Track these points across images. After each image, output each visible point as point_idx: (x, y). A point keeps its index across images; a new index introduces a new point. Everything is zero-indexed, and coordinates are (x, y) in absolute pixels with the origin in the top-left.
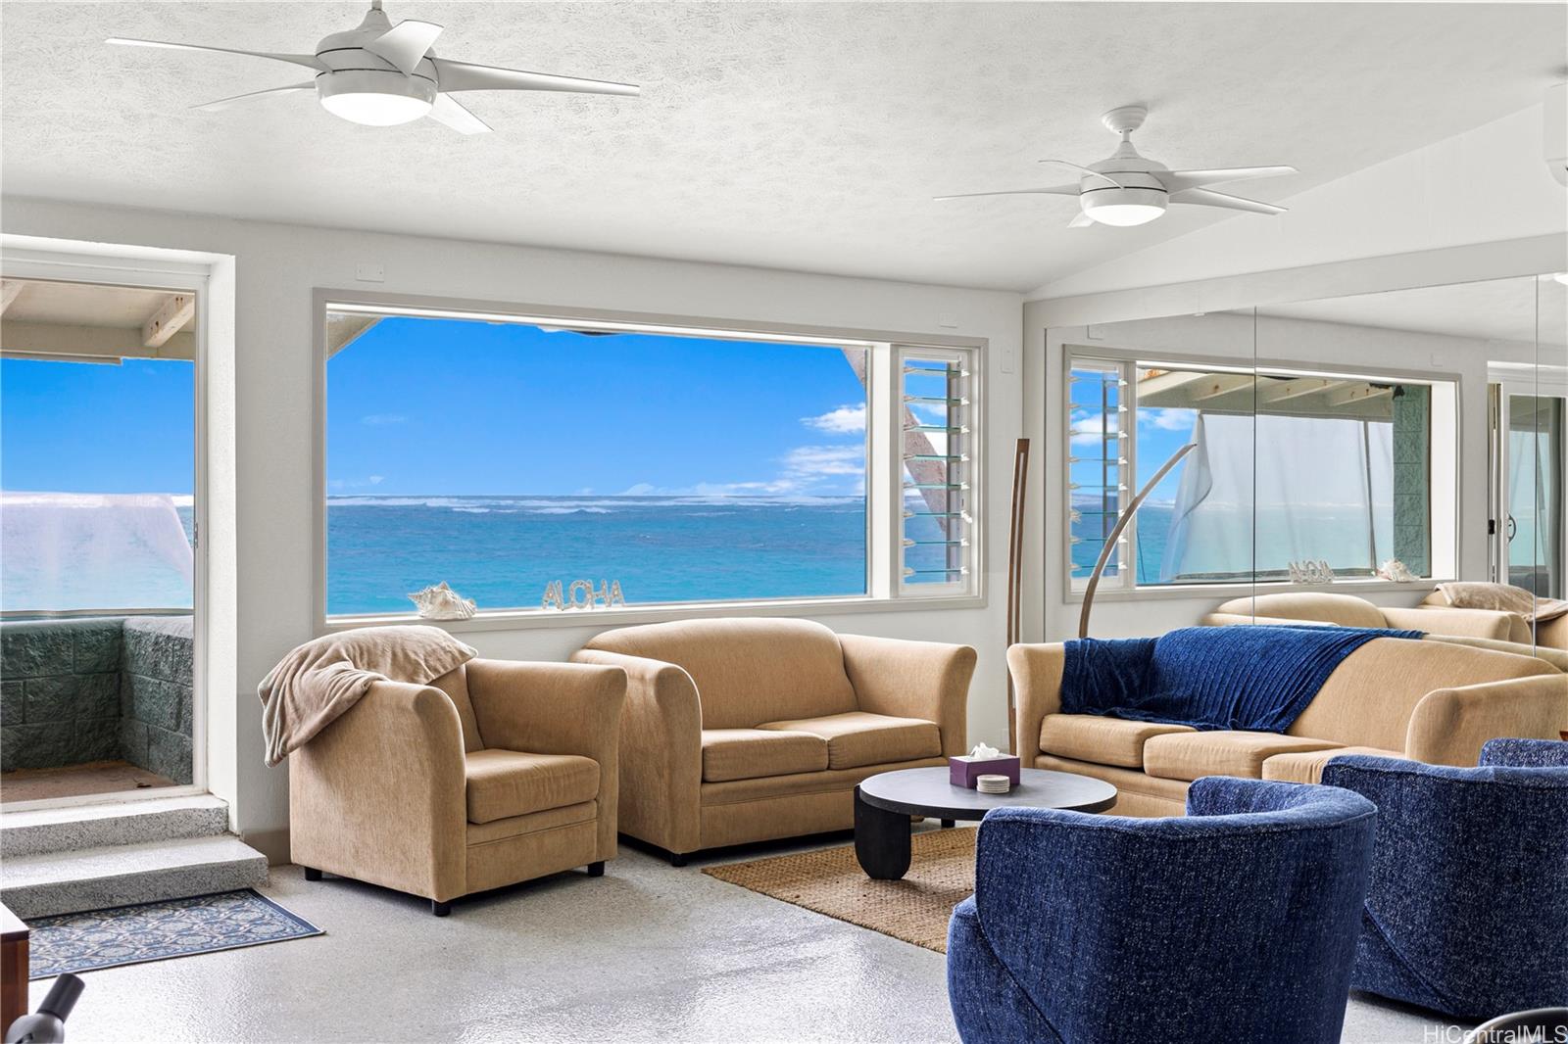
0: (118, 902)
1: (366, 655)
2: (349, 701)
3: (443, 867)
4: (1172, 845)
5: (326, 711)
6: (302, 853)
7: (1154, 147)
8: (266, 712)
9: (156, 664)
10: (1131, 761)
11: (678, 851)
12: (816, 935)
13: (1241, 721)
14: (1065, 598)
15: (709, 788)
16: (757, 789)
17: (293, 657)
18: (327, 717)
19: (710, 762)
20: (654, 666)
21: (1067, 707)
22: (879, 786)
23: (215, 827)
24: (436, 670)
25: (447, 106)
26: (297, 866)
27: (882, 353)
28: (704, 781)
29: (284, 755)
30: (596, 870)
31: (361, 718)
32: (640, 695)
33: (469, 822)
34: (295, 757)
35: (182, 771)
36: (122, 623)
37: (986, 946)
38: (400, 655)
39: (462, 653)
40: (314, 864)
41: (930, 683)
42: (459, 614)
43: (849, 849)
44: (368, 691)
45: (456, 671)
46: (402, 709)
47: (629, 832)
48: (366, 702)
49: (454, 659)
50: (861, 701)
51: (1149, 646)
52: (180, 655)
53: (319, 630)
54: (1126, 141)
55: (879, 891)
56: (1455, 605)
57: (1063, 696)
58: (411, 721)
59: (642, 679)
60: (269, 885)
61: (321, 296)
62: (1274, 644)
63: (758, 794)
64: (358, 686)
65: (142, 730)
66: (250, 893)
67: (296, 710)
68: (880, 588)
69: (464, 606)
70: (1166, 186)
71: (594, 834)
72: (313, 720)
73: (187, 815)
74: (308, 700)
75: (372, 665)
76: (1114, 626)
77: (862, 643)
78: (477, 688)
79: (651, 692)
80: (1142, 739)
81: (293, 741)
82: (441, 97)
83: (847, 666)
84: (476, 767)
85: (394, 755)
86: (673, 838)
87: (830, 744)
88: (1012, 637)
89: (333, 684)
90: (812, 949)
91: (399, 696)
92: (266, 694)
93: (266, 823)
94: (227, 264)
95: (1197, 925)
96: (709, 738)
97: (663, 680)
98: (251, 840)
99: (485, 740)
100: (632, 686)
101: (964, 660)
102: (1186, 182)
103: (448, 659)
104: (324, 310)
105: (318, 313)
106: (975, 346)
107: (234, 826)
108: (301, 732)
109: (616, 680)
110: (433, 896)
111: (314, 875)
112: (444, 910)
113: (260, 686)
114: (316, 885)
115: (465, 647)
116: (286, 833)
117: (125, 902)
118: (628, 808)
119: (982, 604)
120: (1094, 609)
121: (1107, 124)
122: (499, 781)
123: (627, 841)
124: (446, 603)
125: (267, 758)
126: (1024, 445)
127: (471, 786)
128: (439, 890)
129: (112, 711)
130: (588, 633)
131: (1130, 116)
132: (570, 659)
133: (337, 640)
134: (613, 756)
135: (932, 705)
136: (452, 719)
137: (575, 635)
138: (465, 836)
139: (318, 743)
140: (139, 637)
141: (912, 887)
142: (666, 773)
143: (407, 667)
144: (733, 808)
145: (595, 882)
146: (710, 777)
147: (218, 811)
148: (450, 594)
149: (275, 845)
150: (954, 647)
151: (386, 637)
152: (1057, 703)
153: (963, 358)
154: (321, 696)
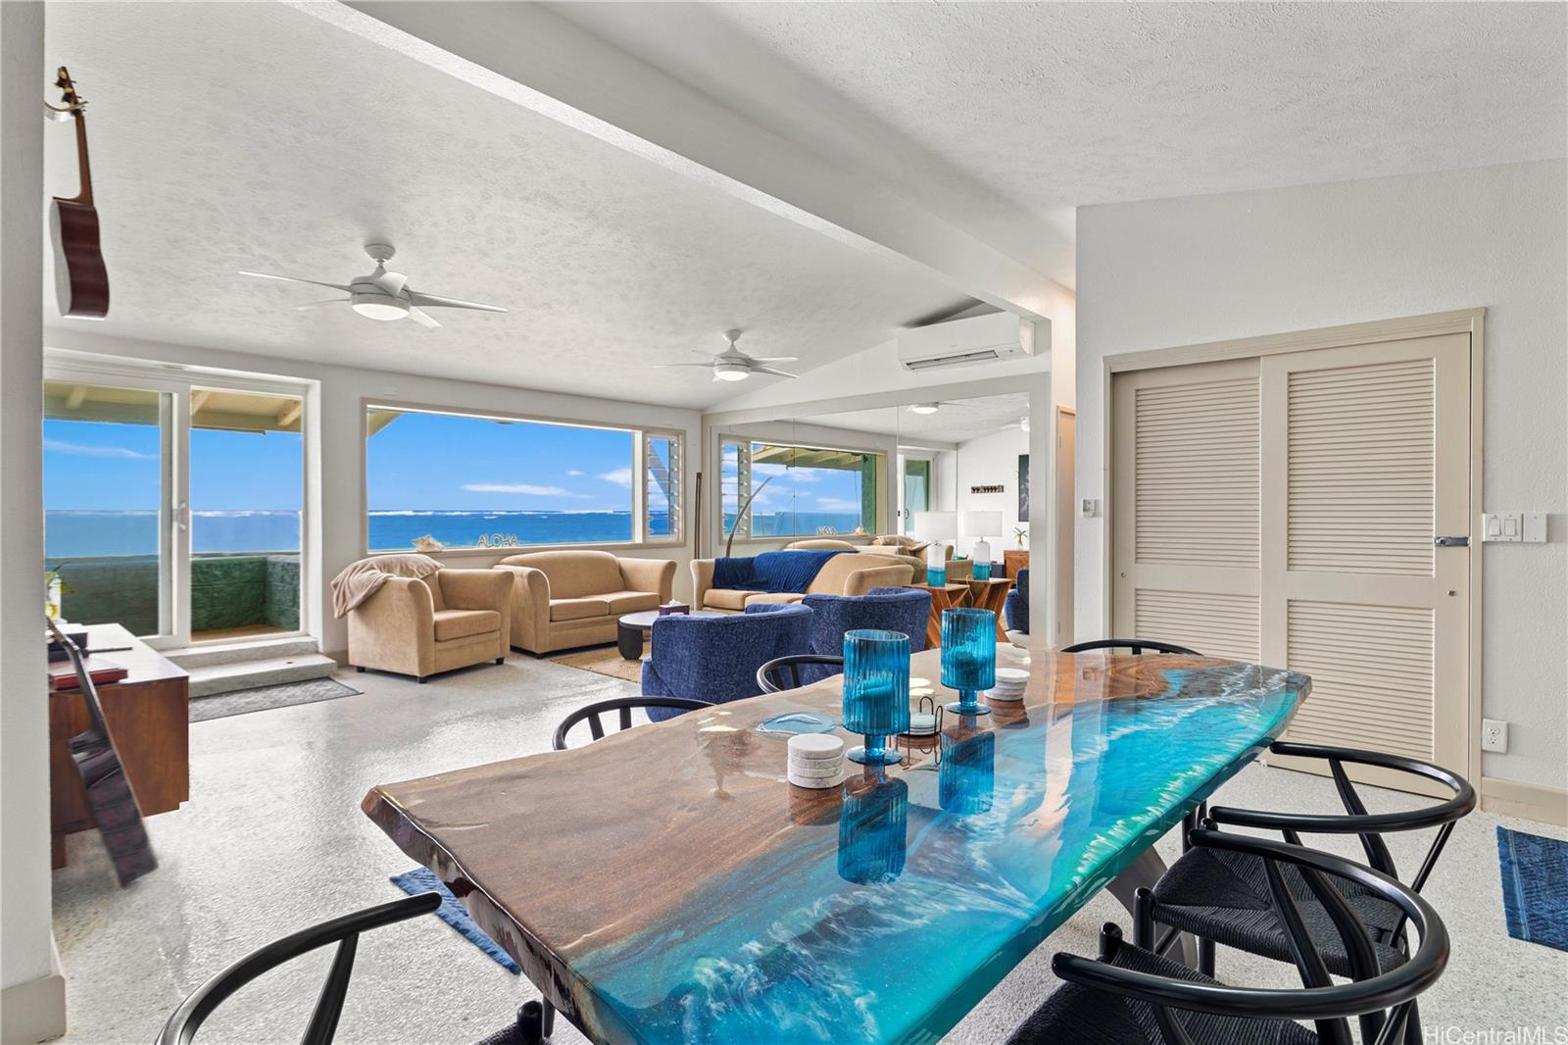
0: (257, 685)
1: (387, 567)
2: (376, 587)
3: (423, 661)
4: (727, 626)
5: (365, 592)
6: (354, 659)
7: (745, 347)
8: (336, 593)
9: (283, 577)
10: (740, 607)
11: (538, 652)
12: (596, 682)
13: (786, 589)
14: (721, 542)
15: (552, 624)
16: (576, 624)
17: (350, 569)
18: (366, 595)
19: (553, 613)
20: (528, 570)
21: (715, 587)
22: (628, 619)
23: (312, 650)
24: (422, 574)
25: (417, 312)
26: (352, 666)
27: (638, 435)
28: (551, 621)
29: (345, 614)
30: (500, 662)
31: (383, 594)
32: (520, 583)
33: (436, 640)
34: (351, 614)
35: (294, 625)
36: (265, 558)
37: (656, 673)
38: (404, 566)
39: (436, 566)
40: (360, 665)
41: (656, 577)
42: (437, 549)
43: (616, 650)
44: (385, 582)
45: (433, 575)
46: (402, 590)
47: (517, 645)
48: (386, 586)
49: (432, 569)
50: (628, 587)
51: (753, 559)
52: (292, 571)
53: (364, 556)
54: (733, 345)
55: (628, 664)
56: (884, 545)
57: (714, 581)
58: (406, 595)
59: (522, 576)
60: (337, 675)
61: (365, 401)
62: (799, 557)
63: (577, 626)
64: (381, 580)
65: (276, 608)
66: (328, 678)
67: (351, 592)
68: (637, 538)
69: (438, 546)
70: (749, 364)
71: (498, 645)
72: (359, 597)
73: (296, 645)
74: (356, 588)
75: (389, 571)
76: (738, 553)
77: (627, 562)
78: (443, 582)
79: (526, 581)
80: (744, 598)
81: (348, 608)
82: (413, 308)
83: (621, 571)
84: (438, 617)
85: (399, 611)
86: (536, 646)
87: (610, 604)
88: (697, 556)
89: (369, 580)
90: (597, 687)
91: (400, 584)
92: (335, 586)
93: (340, 648)
94: (316, 385)
95: (738, 658)
96: (552, 602)
97: (531, 576)
98: (329, 655)
99: (446, 604)
100: (517, 580)
101: (671, 568)
102: (757, 362)
103: (428, 569)
104: (366, 407)
105: (364, 410)
106: (680, 433)
107: (321, 648)
108: (353, 602)
109: (510, 576)
110: (418, 674)
111: (361, 670)
112: (424, 680)
113: (333, 582)
114: (362, 674)
115: (438, 564)
116: (346, 650)
117: (261, 685)
118: (515, 633)
119: (683, 545)
120: (732, 547)
121: (725, 337)
122: (451, 624)
123: (513, 649)
124: (429, 544)
125: (336, 615)
126: (699, 475)
127: (437, 624)
128: (421, 671)
129: (261, 601)
130: (498, 557)
131: (734, 334)
132: (490, 569)
133: (371, 560)
134: (508, 610)
135: (657, 586)
136: (427, 593)
137: (492, 559)
138: (433, 647)
139: (362, 607)
140: (274, 564)
142: (533, 617)
143: (406, 570)
144: (564, 633)
145: (500, 666)
146: (554, 618)
147: (313, 643)
148: (431, 540)
149: (342, 660)
150: (667, 561)
151: (398, 559)
152: (711, 584)
153: (674, 439)
154: (363, 585)
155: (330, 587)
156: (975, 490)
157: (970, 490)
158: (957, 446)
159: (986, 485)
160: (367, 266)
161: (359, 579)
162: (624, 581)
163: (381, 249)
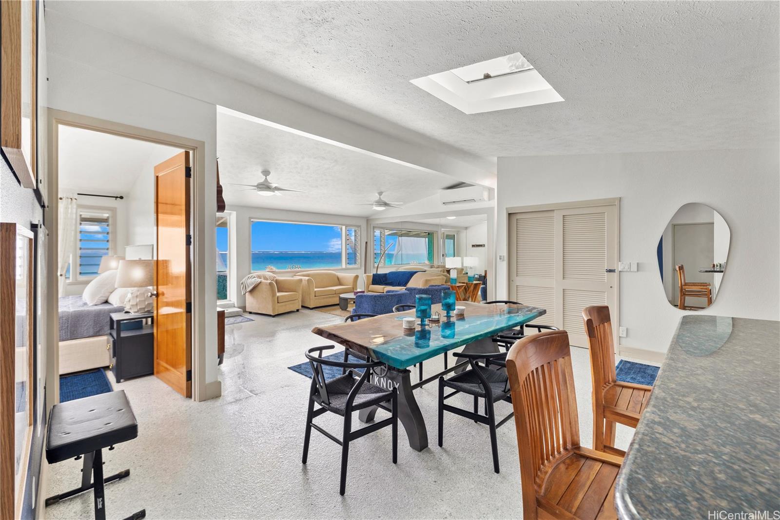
1: (259, 277)
2: (257, 284)
3: (274, 309)
5: (253, 286)
6: (248, 309)
7: (384, 198)
10: (382, 291)
11: (311, 307)
12: (333, 317)
13: (399, 285)
14: (374, 268)
15: (316, 297)
17: (247, 277)
19: (316, 293)
20: (307, 278)
21: (373, 284)
22: (342, 296)
23: (233, 306)
24: (271, 279)
25: (277, 193)
26: (248, 312)
27: (344, 228)
29: (245, 294)
30: (298, 311)
31: (259, 287)
32: (304, 283)
33: (278, 302)
34: (247, 294)
38: (265, 277)
40: (250, 311)
41: (352, 280)
42: (274, 270)
43: (338, 307)
44: (261, 282)
45: (274, 279)
46: (267, 285)
47: (304, 305)
48: (260, 285)
50: (340, 284)
51: (386, 274)
53: (251, 273)
54: (380, 197)
55: (343, 312)
57: (372, 282)
58: (268, 287)
59: (305, 280)
60: (243, 315)
61: (250, 218)
62: (404, 273)
63: (324, 298)
64: (259, 282)
66: (240, 316)
67: (248, 286)
68: (344, 266)
69: (274, 269)
70: (386, 204)
71: (297, 305)
72: (251, 287)
73: (228, 304)
74: (250, 284)
75: (260, 279)
76: (381, 271)
77: (340, 274)
78: (277, 282)
79: (306, 282)
80: (384, 288)
81: (247, 291)
83: (338, 278)
84: (278, 294)
85: (265, 293)
86: (310, 305)
87: (336, 290)
88: (365, 273)
89: (254, 282)
90: (334, 319)
91: (266, 283)
92: (242, 284)
93: (242, 305)
94: (234, 213)
96: (316, 290)
97: (308, 280)
98: (239, 308)
99: (279, 291)
100: (303, 281)
101: (357, 277)
102: (389, 204)
103: (272, 277)
104: (251, 220)
106: (359, 226)
107: (236, 306)
108: (249, 289)
109: (301, 280)
110: (272, 314)
111: (250, 313)
112: (274, 316)
113: (241, 282)
114: (251, 315)
115: (275, 276)
116: (245, 307)
118: (303, 301)
119: (360, 268)
120: (378, 269)
121: (377, 194)
122: (282, 296)
123: (303, 307)
124: (271, 269)
125: (242, 294)
126: (366, 243)
127: (278, 297)
130: (295, 274)
131: (380, 193)
132: (292, 277)
133: (254, 275)
134: (301, 292)
135: (352, 284)
136: (275, 286)
137: (293, 274)
138: (277, 305)
139: (251, 291)
141: (348, 311)
142: (309, 295)
143: (266, 279)
145: (298, 313)
146: (316, 295)
147: (233, 303)
148: (272, 267)
149: (244, 309)
150: (355, 275)
151: (262, 274)
152: (371, 283)
153: (357, 228)
154: (253, 284)
155: (241, 285)
156: (473, 246)
157: (471, 246)
158: (466, 228)
159: (478, 244)
160: (262, 179)
161: (251, 282)
162: (339, 282)
163: (266, 173)
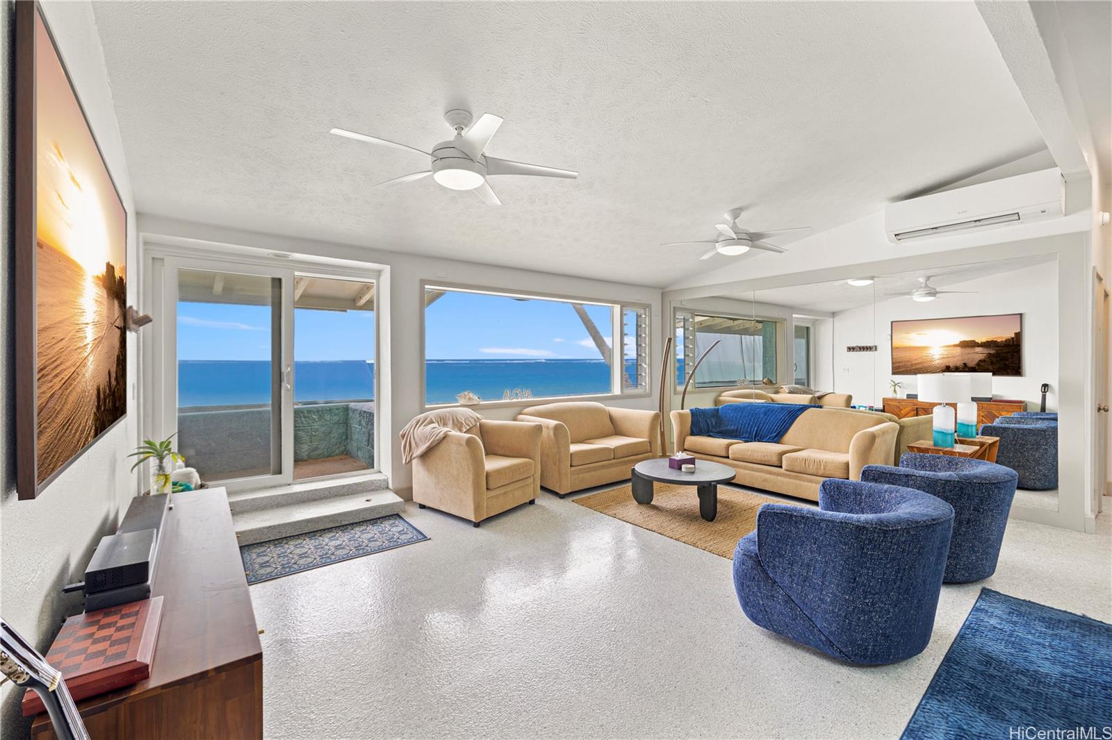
0: (344, 523)
1: (443, 421)
2: (438, 440)
3: (477, 508)
5: (428, 444)
6: (418, 498)
8: (403, 443)
9: (360, 421)
10: (724, 454)
11: (562, 493)
14: (675, 393)
15: (573, 469)
16: (590, 468)
17: (414, 421)
18: (428, 447)
19: (574, 459)
20: (553, 423)
21: (692, 434)
22: (642, 468)
23: (381, 487)
24: (469, 425)
26: (415, 502)
27: (616, 308)
28: (571, 466)
29: (411, 460)
30: (532, 502)
31: (443, 446)
32: (546, 433)
33: (487, 489)
34: (415, 462)
35: (370, 464)
36: (347, 405)
37: (764, 571)
38: (455, 419)
39: (478, 418)
40: (423, 504)
41: (645, 426)
42: (475, 403)
44: (445, 437)
45: (476, 425)
46: (461, 445)
47: (544, 485)
48: (445, 441)
49: (475, 420)
50: (620, 433)
51: (717, 410)
52: (369, 417)
53: (423, 411)
54: (734, 222)
56: (789, 393)
57: (691, 429)
58: (465, 449)
59: (548, 428)
60: (405, 512)
61: (423, 282)
63: (590, 470)
64: (441, 434)
65: (355, 445)
66: (398, 516)
67: (416, 443)
68: (616, 389)
69: (476, 399)
71: (531, 489)
72: (423, 448)
73: (372, 482)
74: (421, 440)
75: (445, 424)
77: (617, 411)
78: (483, 431)
79: (552, 433)
80: (729, 446)
81: (414, 455)
83: (611, 418)
84: (490, 465)
85: (457, 462)
86: (560, 487)
87: (614, 450)
88: (662, 407)
89: (431, 433)
91: (458, 439)
92: (403, 436)
93: (403, 485)
94: (387, 269)
96: (574, 448)
97: (556, 428)
98: (397, 492)
99: (491, 452)
100: (544, 429)
101: (657, 417)
103: (473, 421)
104: (424, 288)
105: (422, 288)
106: (646, 306)
107: (391, 486)
108: (418, 452)
109: (539, 428)
110: (474, 520)
111: (422, 507)
112: (477, 525)
113: (401, 433)
114: (423, 510)
115: (479, 416)
116: (411, 489)
117: (347, 523)
118: (544, 476)
119: (650, 395)
121: (728, 216)
122: (499, 472)
123: (544, 489)
124: (470, 399)
125: (404, 462)
126: (669, 341)
127: (488, 475)
128: (476, 518)
129: (344, 437)
130: (521, 408)
131: (736, 213)
132: (515, 419)
133: (431, 415)
134: (538, 458)
135: (646, 434)
136: (480, 448)
137: (516, 410)
138: (486, 495)
139: (424, 456)
140: (354, 411)
141: (655, 508)
142: (557, 463)
143: (457, 426)
144: (581, 476)
145: (531, 508)
146: (573, 464)
147: (384, 480)
148: (471, 395)
149: (407, 494)
150: (653, 412)
151: (450, 412)
152: (689, 432)
154: (426, 438)
155: (401, 439)
156: (850, 349)
157: (846, 349)
158: (834, 314)
159: (861, 345)
161: (424, 434)
162: (615, 428)
